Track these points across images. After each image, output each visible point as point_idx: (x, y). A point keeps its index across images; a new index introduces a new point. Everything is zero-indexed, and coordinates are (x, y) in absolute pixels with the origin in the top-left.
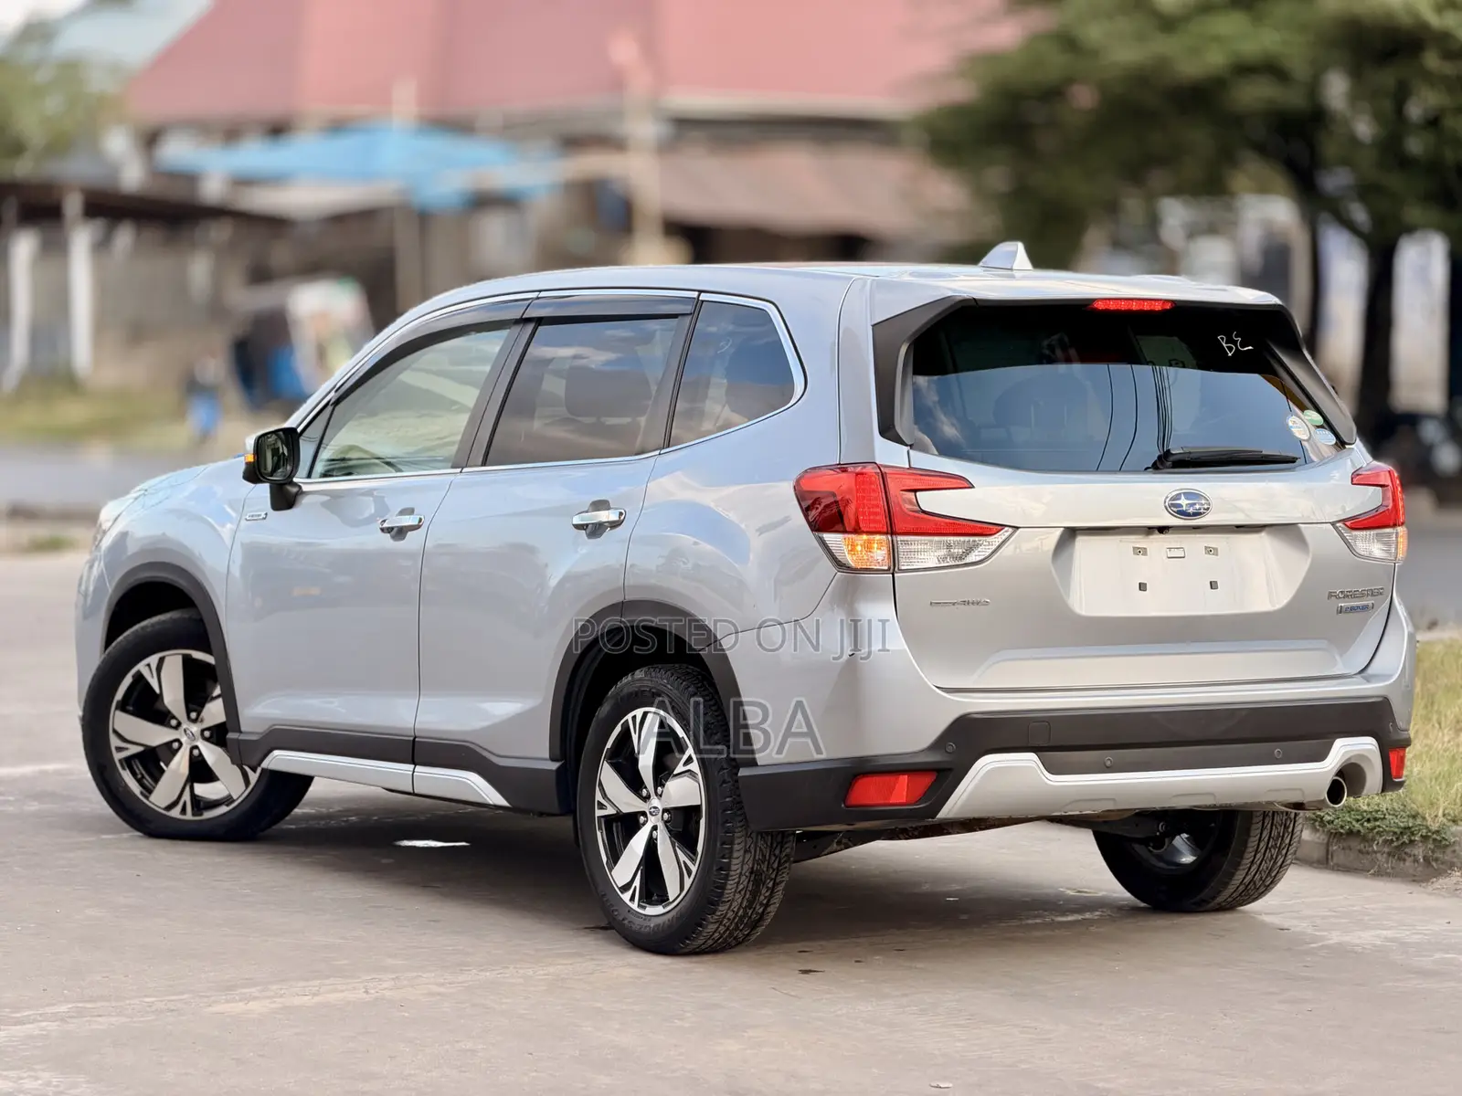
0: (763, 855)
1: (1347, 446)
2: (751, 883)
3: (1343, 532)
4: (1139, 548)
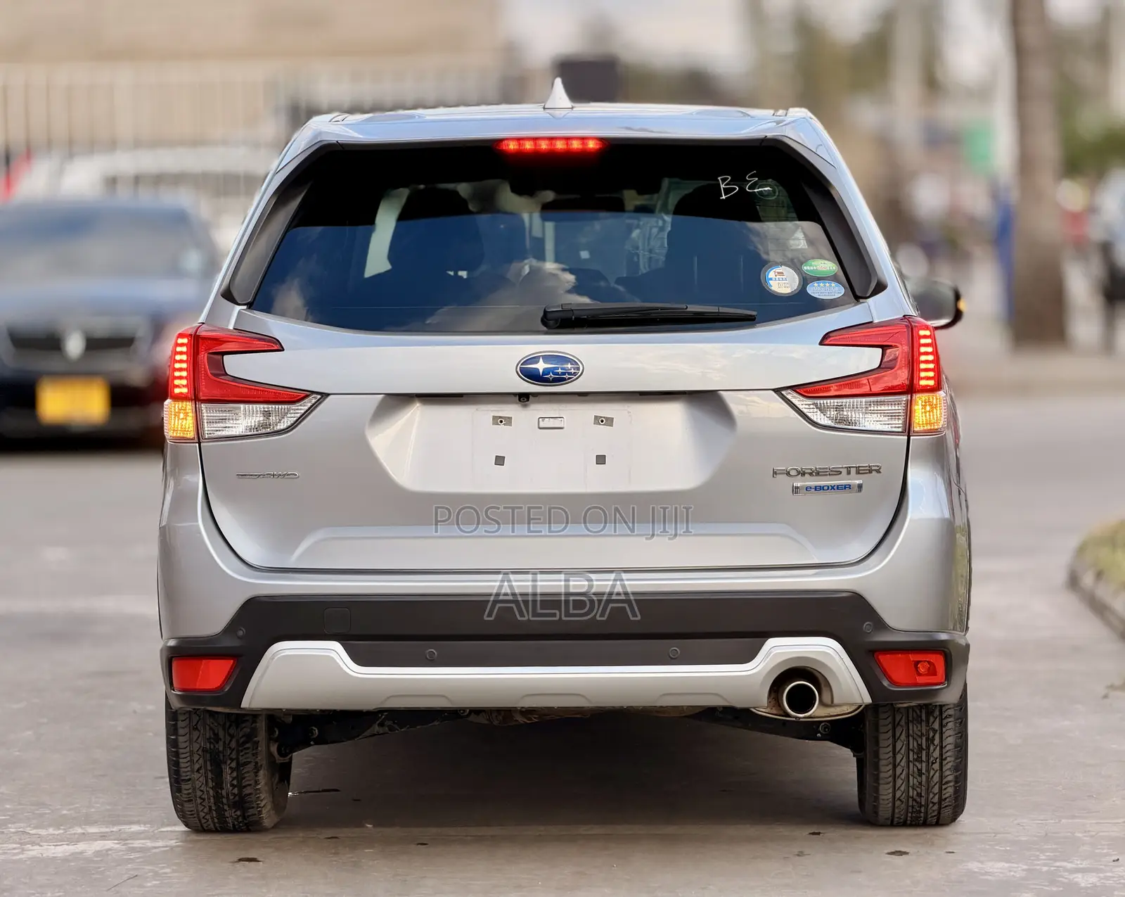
0: (214, 734)
1: (861, 300)
2: (208, 763)
3: (794, 401)
4: (500, 417)
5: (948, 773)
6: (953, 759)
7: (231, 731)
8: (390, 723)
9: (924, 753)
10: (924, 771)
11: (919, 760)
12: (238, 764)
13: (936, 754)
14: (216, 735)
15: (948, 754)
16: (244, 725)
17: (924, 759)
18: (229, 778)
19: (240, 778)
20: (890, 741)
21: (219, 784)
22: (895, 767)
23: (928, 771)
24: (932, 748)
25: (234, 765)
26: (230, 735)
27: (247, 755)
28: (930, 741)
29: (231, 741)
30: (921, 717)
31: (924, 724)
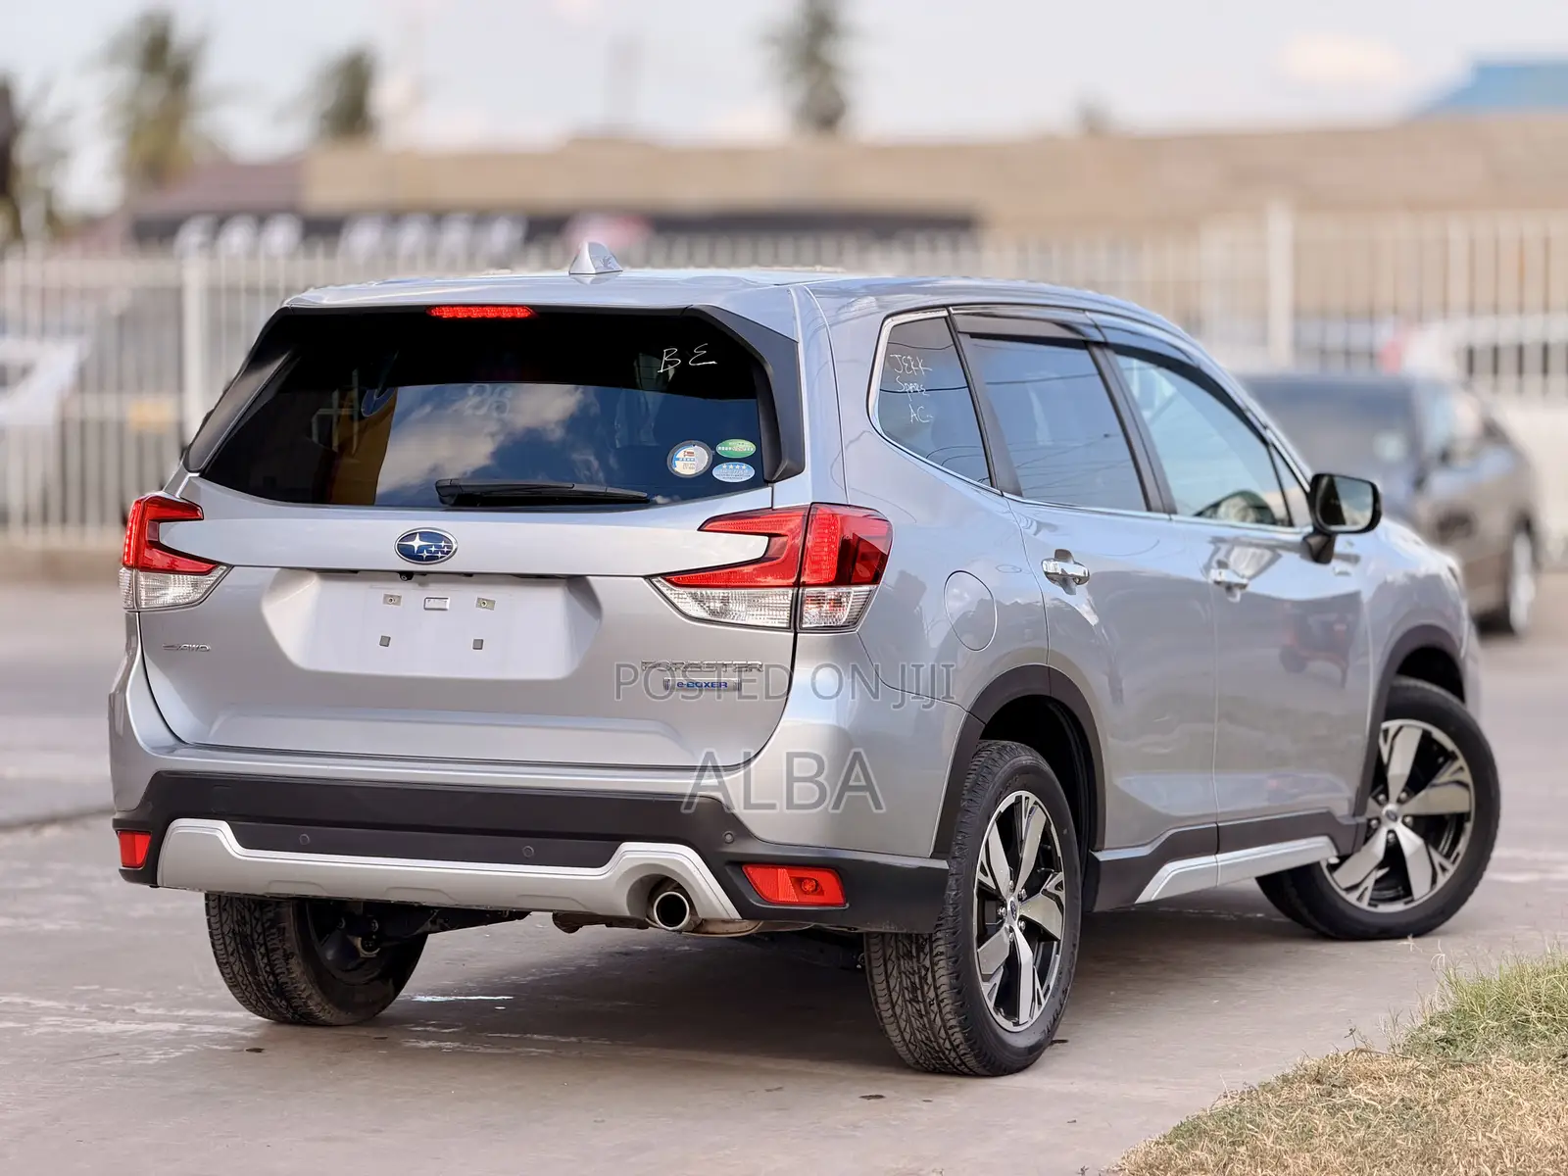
3: (664, 590)
4: (392, 596)
5: (949, 1016)
6: (950, 1001)
7: (257, 914)
8: (441, 921)
9: (919, 992)
10: (923, 1013)
11: (915, 1000)
12: (266, 949)
13: (932, 994)
14: (243, 918)
15: (945, 995)
16: (267, 909)
17: (920, 999)
18: (262, 965)
19: (270, 963)
20: (883, 977)
21: (254, 971)
22: (893, 1007)
23: (927, 1013)
24: (926, 988)
25: (263, 950)
26: (255, 918)
27: (274, 941)
28: (923, 979)
29: (257, 924)
30: (911, 952)
31: (915, 960)
